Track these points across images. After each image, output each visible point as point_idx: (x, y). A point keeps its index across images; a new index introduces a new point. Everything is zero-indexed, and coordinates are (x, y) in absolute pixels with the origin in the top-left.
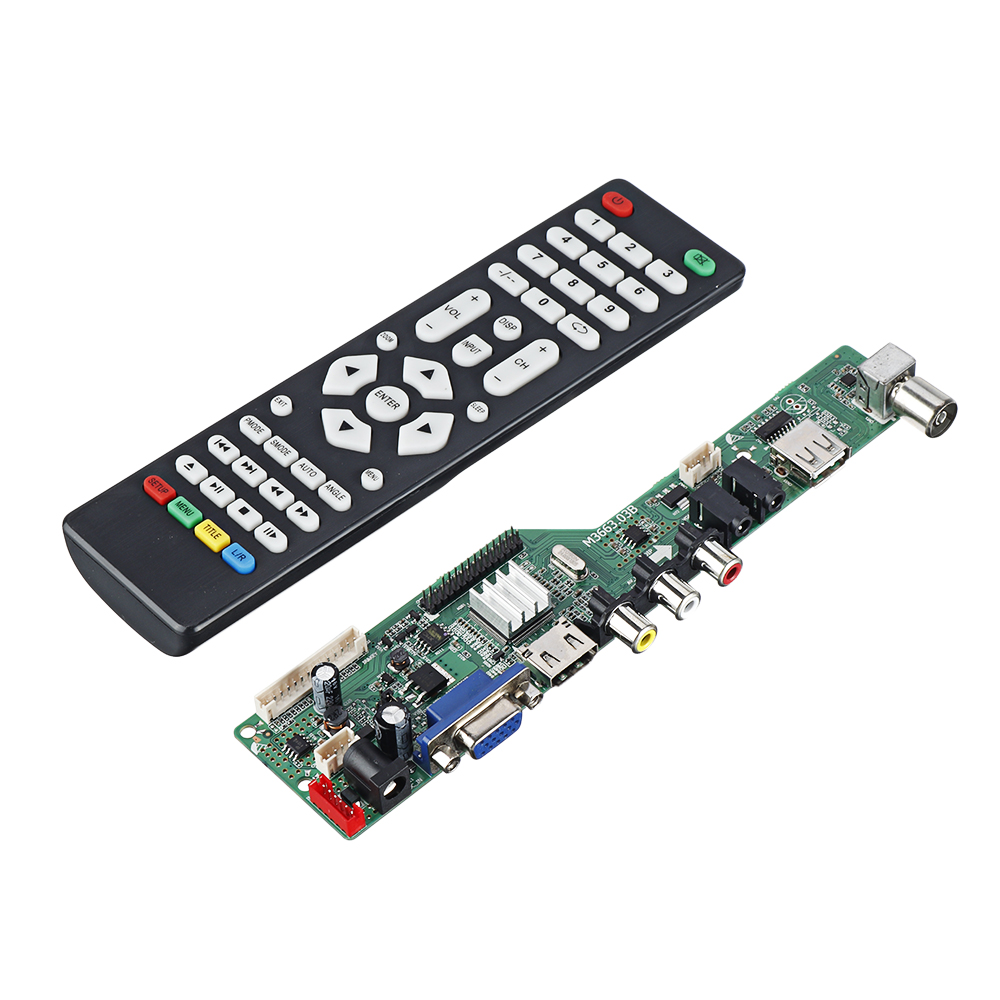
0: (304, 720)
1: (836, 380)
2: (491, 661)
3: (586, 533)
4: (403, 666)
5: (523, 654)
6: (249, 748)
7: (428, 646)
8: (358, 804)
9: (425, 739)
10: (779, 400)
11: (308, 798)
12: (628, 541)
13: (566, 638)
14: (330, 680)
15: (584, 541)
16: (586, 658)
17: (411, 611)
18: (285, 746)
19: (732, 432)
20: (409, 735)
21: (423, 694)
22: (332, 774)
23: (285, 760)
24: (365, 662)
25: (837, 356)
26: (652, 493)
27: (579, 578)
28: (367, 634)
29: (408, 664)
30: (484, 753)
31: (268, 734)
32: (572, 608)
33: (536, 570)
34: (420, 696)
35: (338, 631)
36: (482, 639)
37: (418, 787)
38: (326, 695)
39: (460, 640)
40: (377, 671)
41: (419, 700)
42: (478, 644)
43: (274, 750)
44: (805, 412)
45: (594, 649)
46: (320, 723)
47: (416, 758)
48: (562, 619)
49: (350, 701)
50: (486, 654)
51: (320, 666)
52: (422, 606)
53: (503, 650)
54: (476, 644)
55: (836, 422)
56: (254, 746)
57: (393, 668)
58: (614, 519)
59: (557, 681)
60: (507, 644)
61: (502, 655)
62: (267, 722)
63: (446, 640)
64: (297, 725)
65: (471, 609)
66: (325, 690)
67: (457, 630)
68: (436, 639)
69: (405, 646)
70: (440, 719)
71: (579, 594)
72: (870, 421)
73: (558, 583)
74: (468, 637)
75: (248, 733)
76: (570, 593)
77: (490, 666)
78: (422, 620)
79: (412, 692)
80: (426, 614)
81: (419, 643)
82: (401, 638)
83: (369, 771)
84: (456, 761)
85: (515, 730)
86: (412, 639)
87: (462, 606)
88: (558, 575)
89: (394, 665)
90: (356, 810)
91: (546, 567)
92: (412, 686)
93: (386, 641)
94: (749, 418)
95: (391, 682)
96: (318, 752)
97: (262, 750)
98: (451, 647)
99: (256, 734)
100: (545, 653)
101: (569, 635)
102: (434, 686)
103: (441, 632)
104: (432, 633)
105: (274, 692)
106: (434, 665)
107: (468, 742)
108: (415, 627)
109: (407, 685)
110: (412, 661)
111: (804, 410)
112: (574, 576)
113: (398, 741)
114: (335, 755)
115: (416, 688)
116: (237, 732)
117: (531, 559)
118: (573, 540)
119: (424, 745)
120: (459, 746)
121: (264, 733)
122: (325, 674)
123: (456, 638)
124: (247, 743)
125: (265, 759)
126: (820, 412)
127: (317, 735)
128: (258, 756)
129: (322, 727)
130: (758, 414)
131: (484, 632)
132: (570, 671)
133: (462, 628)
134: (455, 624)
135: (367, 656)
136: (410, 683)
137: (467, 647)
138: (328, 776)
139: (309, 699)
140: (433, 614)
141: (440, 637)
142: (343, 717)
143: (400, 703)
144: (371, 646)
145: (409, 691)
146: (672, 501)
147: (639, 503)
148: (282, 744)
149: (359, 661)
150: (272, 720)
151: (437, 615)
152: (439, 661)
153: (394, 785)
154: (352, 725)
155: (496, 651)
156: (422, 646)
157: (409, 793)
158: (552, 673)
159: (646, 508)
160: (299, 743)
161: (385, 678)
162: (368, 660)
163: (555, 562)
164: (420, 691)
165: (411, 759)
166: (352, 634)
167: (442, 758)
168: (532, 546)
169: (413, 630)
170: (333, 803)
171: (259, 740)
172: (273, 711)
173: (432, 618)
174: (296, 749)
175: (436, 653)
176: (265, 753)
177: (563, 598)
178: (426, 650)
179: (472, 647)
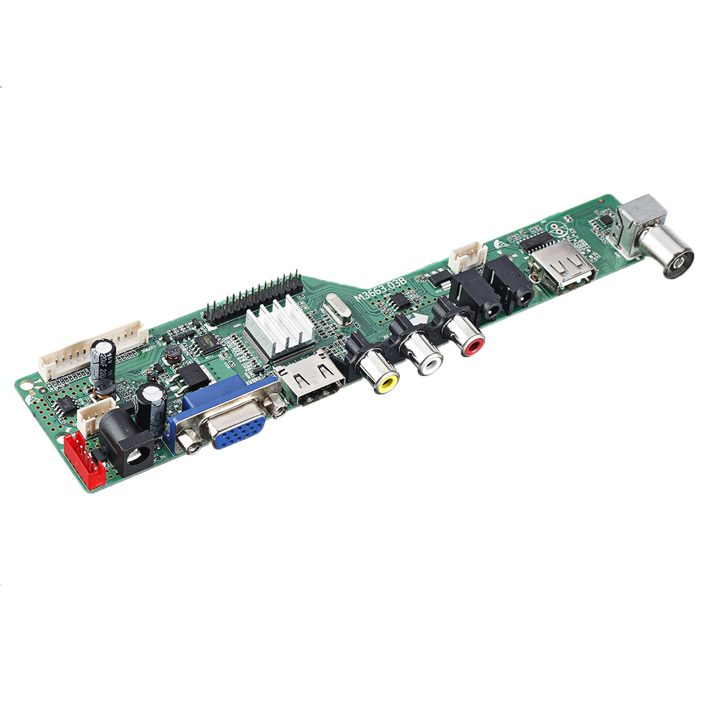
0: (78, 386)
1: (596, 219)
2: (251, 374)
3: (359, 291)
4: (175, 361)
5: (280, 372)
6: (24, 399)
7: (198, 347)
8: (104, 464)
9: (174, 419)
10: (545, 224)
11: (63, 450)
12: (393, 304)
13: (319, 367)
14: (106, 354)
15: (355, 297)
16: (332, 388)
17: (195, 319)
18: (55, 403)
19: (501, 239)
20: (163, 416)
21: (186, 387)
22: (89, 435)
23: (52, 415)
24: (143, 351)
25: (601, 201)
26: (423, 272)
27: (344, 324)
28: (151, 331)
29: (179, 361)
30: (224, 445)
31: (43, 391)
32: (331, 347)
33: (309, 311)
34: (183, 388)
35: (127, 321)
36: (248, 355)
37: (160, 462)
38: (101, 367)
39: (230, 352)
40: (151, 360)
41: (181, 391)
42: (244, 358)
43: (45, 405)
44: (566, 237)
45: (342, 381)
46: (90, 391)
47: (165, 438)
48: (320, 351)
49: (122, 379)
50: (249, 368)
51: (101, 341)
52: (205, 317)
53: (264, 367)
54: (242, 357)
55: (589, 251)
56: (28, 398)
57: (165, 362)
58: (385, 285)
59: (303, 401)
60: (269, 363)
61: (262, 371)
62: (46, 381)
63: (217, 349)
64: (71, 389)
65: (246, 329)
66: (100, 362)
67: (229, 342)
68: (208, 345)
69: (182, 346)
70: (192, 407)
71: (340, 337)
72: (618, 255)
73: (325, 324)
74: (237, 350)
75: (27, 386)
76: (333, 334)
77: (249, 378)
78: (202, 328)
79: (177, 384)
80: (206, 325)
81: (193, 346)
82: (180, 339)
83: (118, 435)
84: (197, 446)
85: (255, 432)
86: (189, 343)
87: (238, 325)
88: (326, 318)
89: (167, 359)
90: (100, 467)
91: (318, 309)
92: (179, 378)
93: (165, 339)
94: (517, 232)
95: (161, 371)
96: (81, 413)
97: (35, 403)
98: (220, 355)
99: (33, 389)
100: (299, 375)
101: (323, 365)
102: (197, 382)
103: (215, 340)
104: (207, 340)
105: (57, 357)
106: (202, 367)
107: (213, 432)
108: (195, 333)
109: (174, 377)
110: (184, 359)
111: (565, 235)
112: (340, 322)
113: (152, 417)
114: (94, 418)
115: (181, 381)
116: (18, 384)
117: (306, 301)
118: (346, 293)
119: (173, 424)
120: (204, 434)
121: (40, 391)
122: (104, 348)
123: (226, 349)
124: (24, 394)
125: (36, 410)
126: (578, 240)
127: (85, 401)
128: (29, 407)
129: (92, 396)
130: (526, 230)
131: (252, 349)
132: (316, 395)
133: (234, 342)
134: (229, 337)
135: (146, 347)
136: (177, 375)
137: (234, 358)
138: (84, 435)
139: (87, 370)
140: (212, 326)
141: (212, 345)
142: (111, 390)
143: (162, 387)
144: (152, 340)
145: (174, 383)
146: (437, 281)
147: (410, 278)
148: (53, 402)
149: (139, 349)
150: (50, 380)
151: (216, 328)
152: (207, 364)
153: (140, 455)
154: (118, 399)
155: (257, 366)
156: (196, 349)
157: (150, 465)
158: (300, 392)
159: (414, 282)
160: (68, 404)
161: (157, 367)
162: (147, 350)
163: (326, 307)
164: (184, 384)
165: (161, 438)
166: (138, 325)
167: (187, 440)
168: (310, 291)
169: (192, 335)
170: (82, 458)
171: (34, 394)
172: (52, 371)
173: (211, 329)
174: (63, 408)
175: (206, 358)
176: (37, 405)
177: (326, 337)
178: (198, 353)
179: (238, 359)
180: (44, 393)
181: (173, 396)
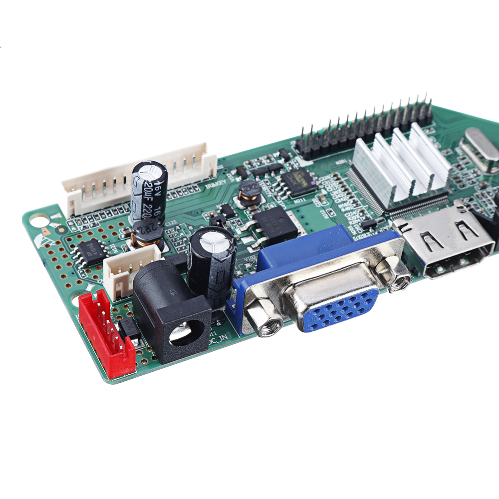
0: (111, 227)
2: (358, 228)
4: (250, 203)
5: (400, 228)
6: (33, 238)
7: (285, 186)
8: (135, 342)
9: (244, 283)
11: (77, 317)
13: (458, 225)
14: (153, 182)
16: (474, 256)
17: (283, 150)
18: (76, 248)
20: (227, 279)
21: (264, 239)
22: (118, 296)
23: (69, 264)
24: (208, 186)
27: (489, 171)
28: (220, 161)
29: (257, 202)
30: (315, 327)
31: (62, 230)
32: (471, 200)
34: (260, 241)
35: (187, 142)
36: (354, 202)
37: (219, 344)
38: (144, 201)
39: (329, 196)
40: (218, 200)
41: (256, 245)
42: (349, 206)
43: (61, 249)
45: (489, 247)
46: (128, 236)
47: (228, 309)
48: (457, 203)
49: (174, 222)
50: (354, 220)
51: (147, 164)
52: (297, 147)
53: (377, 220)
54: (345, 205)
56: (39, 239)
57: (238, 203)
59: (432, 271)
60: (383, 215)
61: (374, 226)
62: (67, 215)
63: (311, 190)
64: (100, 230)
65: (353, 167)
66: (143, 194)
67: (328, 184)
68: (300, 185)
69: (262, 183)
70: (272, 266)
71: (484, 187)
73: (462, 169)
74: (339, 195)
75: (40, 222)
76: (473, 183)
77: (354, 233)
78: (292, 162)
79: (251, 235)
80: (298, 158)
81: (278, 185)
82: (261, 173)
83: (158, 301)
84: (272, 326)
85: (362, 311)
86: (273, 180)
87: (342, 162)
88: (465, 161)
89: (241, 199)
90: (128, 346)
92: (255, 226)
93: (240, 172)
95: (231, 215)
96: (110, 264)
97: (47, 246)
98: (315, 200)
99: (48, 227)
100: (428, 234)
101: (462, 223)
102: (281, 233)
103: (309, 179)
104: (298, 177)
105: (85, 184)
106: (289, 213)
107: (301, 307)
108: (281, 167)
109: (248, 224)
110: (263, 201)
112: (484, 168)
113: (212, 278)
114: (127, 273)
115: (258, 230)
116: (28, 217)
119: (241, 290)
120: (287, 307)
121: (57, 229)
122: (152, 174)
123: (324, 192)
124: (33, 232)
125: (48, 256)
128: (39, 251)
129: (129, 242)
131: (359, 195)
132: (451, 264)
133: (336, 184)
134: (328, 177)
135: (212, 181)
136: (253, 222)
137: (334, 205)
138: (111, 295)
139: (126, 206)
140: (307, 159)
141: (305, 184)
142: (157, 235)
143: (229, 234)
144: (222, 173)
145: (248, 233)
148: (73, 246)
149: (202, 184)
150: (73, 215)
151: (311, 163)
152: (296, 210)
153: (188, 331)
154: (166, 249)
155: (367, 218)
156: (282, 189)
157: (204, 348)
158: (428, 258)
160: (93, 250)
161: (226, 208)
162: (213, 185)
163: (465, 147)
164: (261, 235)
165: (223, 309)
166: (203, 148)
167: (261, 315)
168: (442, 124)
169: (277, 169)
170: (103, 330)
171: (48, 233)
172: (75, 203)
173: (304, 163)
174: (86, 256)
175: (296, 202)
176: (49, 249)
177: (464, 186)
178: (284, 194)
179: (340, 206)
180: (63, 233)
181: (245, 252)
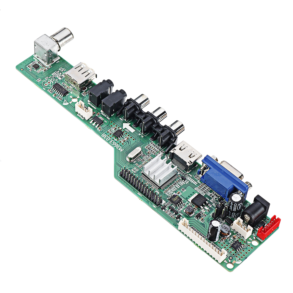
0: (222, 245)
1: (35, 70)
2: (186, 181)
3: (116, 150)
6: (239, 265)
10: (45, 88)
13: (182, 150)
15: (121, 151)
25: (21, 69)
26: (95, 129)
31: (231, 258)
36: (175, 184)
39: (176, 192)
43: (239, 255)
48: (172, 151)
50: (182, 183)
54: (177, 187)
55: (58, 72)
56: (238, 263)
58: (108, 142)
67: (170, 192)
72: (58, 62)
74: (173, 189)
75: (230, 266)
77: (188, 182)
78: (165, 205)
80: (162, 204)
86: (176, 208)
93: (178, 218)
94: (54, 98)
97: (239, 259)
98: (179, 195)
99: (231, 263)
100: (190, 156)
101: (180, 149)
104: (175, 200)
108: (169, 208)
111: (51, 81)
116: (230, 270)
121: (231, 260)
123: (174, 193)
124: (235, 266)
125: (244, 258)
126: (52, 76)
127: (230, 240)
128: (243, 261)
131: (171, 184)
134: (167, 194)
140: (162, 202)
147: (100, 133)
148: (236, 252)
152: (187, 199)
159: (102, 131)
169: (172, 208)
171: (234, 261)
179: (178, 188)
181: (212, 207)
